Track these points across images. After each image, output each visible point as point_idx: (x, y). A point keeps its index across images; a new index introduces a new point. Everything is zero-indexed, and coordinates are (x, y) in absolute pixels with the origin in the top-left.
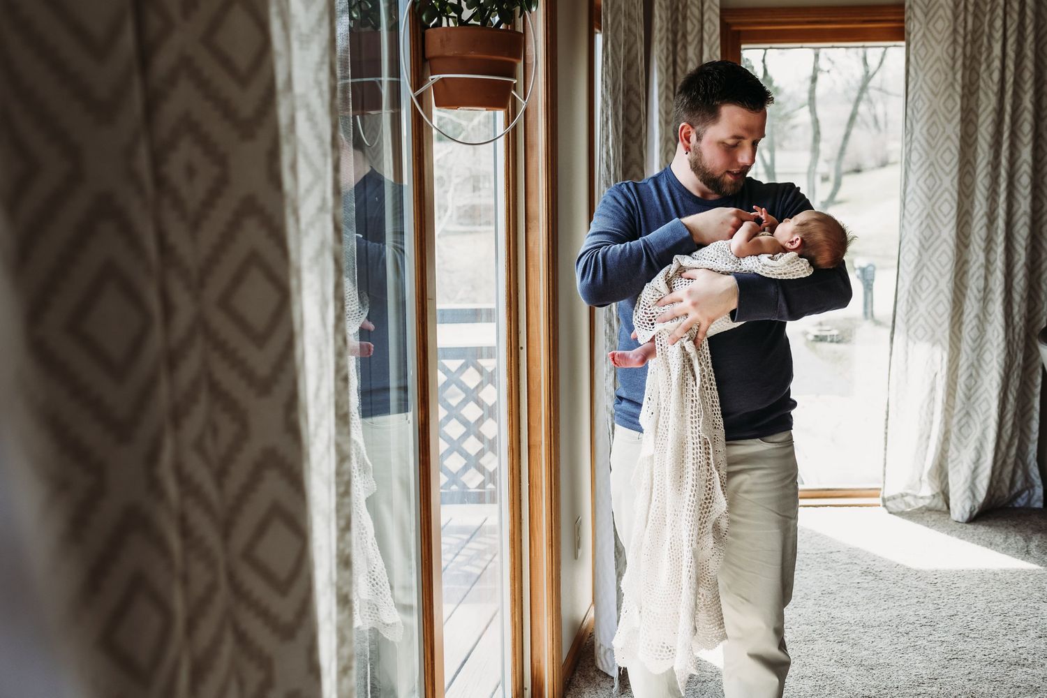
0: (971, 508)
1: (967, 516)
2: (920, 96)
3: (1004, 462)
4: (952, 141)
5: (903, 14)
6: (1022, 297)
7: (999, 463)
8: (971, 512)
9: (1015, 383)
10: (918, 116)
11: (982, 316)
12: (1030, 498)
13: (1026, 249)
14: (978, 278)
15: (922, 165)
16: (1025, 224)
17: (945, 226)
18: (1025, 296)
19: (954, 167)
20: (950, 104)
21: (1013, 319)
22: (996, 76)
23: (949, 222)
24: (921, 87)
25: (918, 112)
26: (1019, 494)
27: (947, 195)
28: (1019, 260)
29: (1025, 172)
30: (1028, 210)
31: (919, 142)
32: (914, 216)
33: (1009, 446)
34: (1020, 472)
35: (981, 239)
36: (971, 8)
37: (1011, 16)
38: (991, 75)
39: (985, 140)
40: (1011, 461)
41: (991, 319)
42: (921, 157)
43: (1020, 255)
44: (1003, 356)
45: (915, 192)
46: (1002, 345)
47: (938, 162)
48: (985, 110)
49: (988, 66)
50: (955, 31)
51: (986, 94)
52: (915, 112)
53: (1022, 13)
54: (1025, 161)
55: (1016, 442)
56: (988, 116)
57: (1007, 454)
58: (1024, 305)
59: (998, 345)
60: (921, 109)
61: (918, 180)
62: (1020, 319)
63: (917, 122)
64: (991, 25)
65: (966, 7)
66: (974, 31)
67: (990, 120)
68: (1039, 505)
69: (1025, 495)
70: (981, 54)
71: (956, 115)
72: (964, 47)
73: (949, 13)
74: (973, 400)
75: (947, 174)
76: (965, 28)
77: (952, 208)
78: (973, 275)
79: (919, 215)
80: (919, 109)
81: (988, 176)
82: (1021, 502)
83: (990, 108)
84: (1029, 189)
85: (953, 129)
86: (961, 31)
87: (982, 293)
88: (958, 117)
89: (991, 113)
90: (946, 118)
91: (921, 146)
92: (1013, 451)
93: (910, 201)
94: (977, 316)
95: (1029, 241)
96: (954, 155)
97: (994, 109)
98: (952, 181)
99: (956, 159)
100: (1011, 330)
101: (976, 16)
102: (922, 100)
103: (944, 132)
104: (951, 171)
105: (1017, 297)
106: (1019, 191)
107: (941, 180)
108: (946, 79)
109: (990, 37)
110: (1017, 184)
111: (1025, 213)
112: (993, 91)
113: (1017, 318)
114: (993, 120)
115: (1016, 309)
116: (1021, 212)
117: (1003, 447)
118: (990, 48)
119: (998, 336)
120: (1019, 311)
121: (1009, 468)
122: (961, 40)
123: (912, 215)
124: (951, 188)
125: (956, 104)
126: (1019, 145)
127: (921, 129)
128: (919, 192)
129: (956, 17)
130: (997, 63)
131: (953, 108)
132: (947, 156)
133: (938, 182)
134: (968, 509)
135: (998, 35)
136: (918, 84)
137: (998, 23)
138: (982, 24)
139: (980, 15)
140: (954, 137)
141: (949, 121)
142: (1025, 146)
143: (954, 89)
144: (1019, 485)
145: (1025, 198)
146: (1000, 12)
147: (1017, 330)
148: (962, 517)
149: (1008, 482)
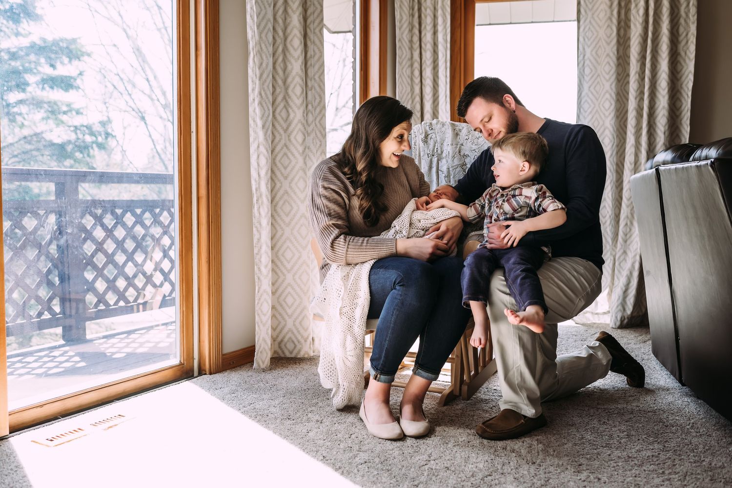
0: (621, 318)
1: (618, 323)
2: (589, 28)
4: (610, 57)
10: (589, 43)
13: (664, 133)
14: (631, 154)
15: (593, 76)
16: (664, 115)
17: (607, 117)
19: (612, 75)
20: (609, 31)
22: (642, 11)
23: (610, 114)
24: (590, 22)
25: (589, 40)
27: (608, 96)
28: (660, 141)
29: (664, 78)
30: (666, 106)
31: (590, 61)
32: (587, 113)
35: (632, 126)
38: (638, 11)
39: (634, 56)
42: (592, 71)
43: (660, 138)
45: (588, 96)
47: (602, 74)
48: (634, 35)
49: (636, 5)
51: (635, 25)
52: (586, 40)
54: (663, 71)
56: (637, 39)
60: (591, 38)
61: (590, 87)
63: (589, 47)
67: (637, 42)
71: (613, 39)
74: (628, 242)
75: (607, 81)
77: (611, 104)
78: (628, 153)
79: (591, 112)
80: (589, 38)
81: (637, 82)
83: (637, 34)
84: (666, 90)
85: (610, 49)
88: (615, 41)
89: (638, 37)
90: (607, 42)
91: (592, 63)
93: (584, 103)
95: (667, 127)
96: (612, 68)
97: (640, 35)
98: (611, 85)
99: (613, 70)
102: (592, 31)
103: (605, 51)
104: (610, 78)
106: (659, 92)
107: (603, 85)
108: (606, 15)
110: (658, 87)
111: (664, 107)
112: (639, 22)
114: (640, 43)
116: (661, 107)
123: (586, 112)
124: (610, 91)
125: (613, 32)
126: (660, 60)
127: (592, 51)
128: (590, 95)
131: (611, 35)
132: (607, 68)
133: (602, 87)
134: (619, 319)
136: (588, 21)
140: (611, 55)
141: (608, 44)
142: (664, 60)
143: (611, 21)
145: (664, 97)
148: (615, 324)
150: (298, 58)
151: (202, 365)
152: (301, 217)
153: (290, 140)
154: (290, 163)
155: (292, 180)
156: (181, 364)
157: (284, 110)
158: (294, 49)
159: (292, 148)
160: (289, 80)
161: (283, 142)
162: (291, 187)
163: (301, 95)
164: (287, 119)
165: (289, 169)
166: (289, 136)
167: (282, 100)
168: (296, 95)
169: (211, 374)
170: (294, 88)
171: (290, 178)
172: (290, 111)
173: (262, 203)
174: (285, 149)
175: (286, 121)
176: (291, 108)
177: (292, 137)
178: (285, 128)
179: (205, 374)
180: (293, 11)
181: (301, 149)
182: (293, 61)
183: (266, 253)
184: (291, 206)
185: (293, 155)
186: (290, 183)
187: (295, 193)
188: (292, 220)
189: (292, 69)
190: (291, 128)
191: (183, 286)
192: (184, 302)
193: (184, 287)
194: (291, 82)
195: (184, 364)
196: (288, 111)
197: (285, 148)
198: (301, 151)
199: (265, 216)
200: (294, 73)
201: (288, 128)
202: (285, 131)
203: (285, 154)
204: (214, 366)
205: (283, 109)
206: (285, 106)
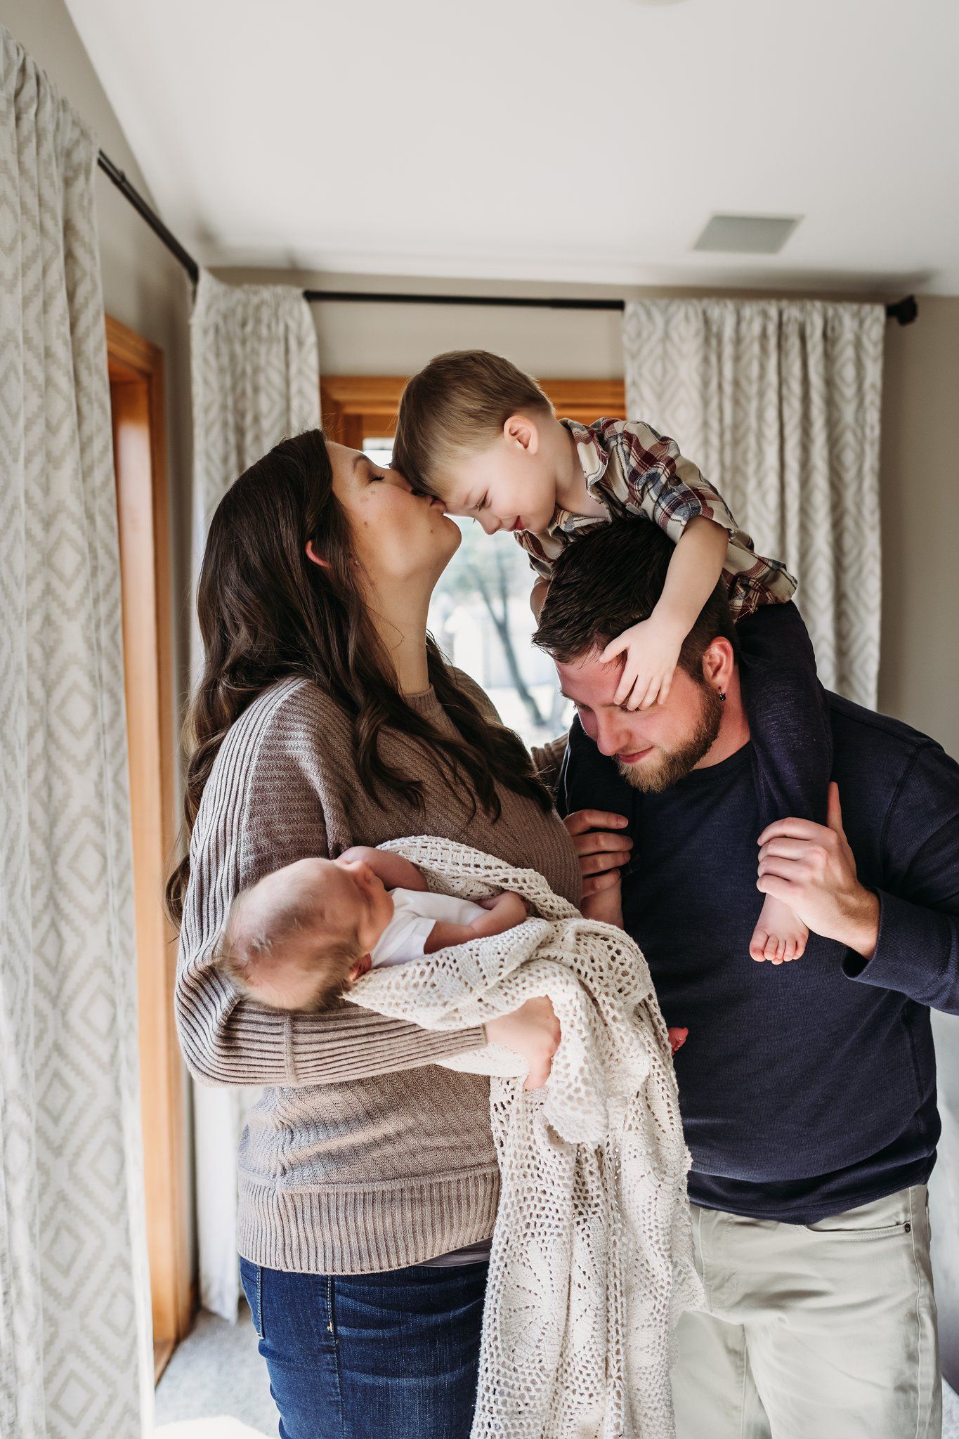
5: (622, 395)
22: (773, 499)
36: (728, 389)
37: (789, 404)
49: (760, 484)
50: (706, 424)
53: (806, 399)
64: (760, 417)
65: (720, 387)
66: (736, 426)
70: (746, 462)
72: (722, 451)
73: (695, 396)
76: (721, 420)
86: (715, 424)
101: (736, 402)
109: (760, 435)
118: (760, 451)
122: (715, 440)
129: (706, 403)
130: (772, 480)
135: (772, 432)
137: (771, 414)
138: (746, 414)
139: (743, 400)
146: (772, 396)
150: (88, 761)
152: (113, 1267)
153: (66, 1025)
154: (69, 1099)
155: (77, 1155)
157: (52, 935)
158: (72, 731)
159: (74, 1050)
160: (60, 831)
161: (49, 1040)
162: (74, 1178)
163: (99, 880)
164: (58, 962)
165: (67, 1119)
166: (64, 1014)
167: (46, 906)
168: (83, 879)
170: (76, 856)
171: (69, 1151)
172: (66, 930)
174: (56, 1061)
175: (53, 969)
176: (69, 922)
177: (74, 1017)
178: (54, 992)
180: (66, 611)
181: (104, 1051)
182: (69, 770)
184: (77, 1238)
185: (78, 1071)
186: (72, 1164)
187: (88, 1194)
188: (81, 1283)
189: (68, 795)
190: (69, 987)
194: (68, 837)
196: (59, 935)
197: (55, 1055)
198: (106, 1058)
200: (74, 808)
201: (60, 989)
202: (54, 1001)
203: (57, 1075)
205: (48, 932)
206: (54, 925)
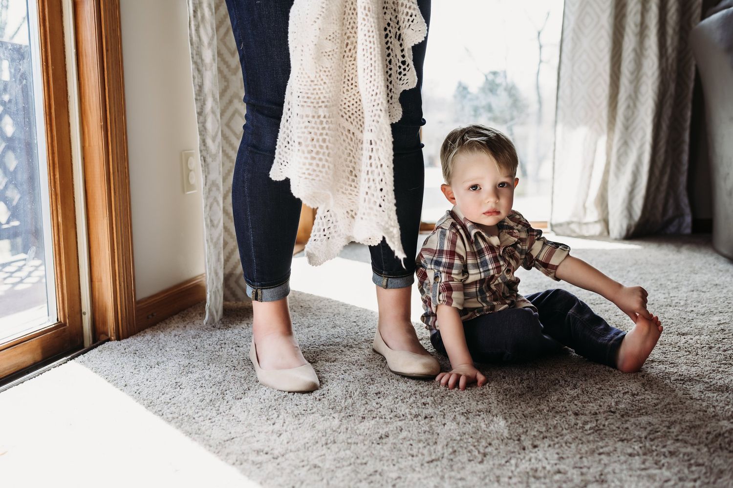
1: (624, 233)
3: (658, 188)
6: (674, 30)
7: (653, 188)
8: (628, 230)
9: (668, 111)
11: (638, 50)
12: (680, 225)
14: (635, 14)
18: (677, 29)
21: (666, 50)
26: (670, 222)
33: (662, 173)
34: (671, 201)
40: (663, 188)
41: (646, 53)
44: (657, 84)
46: (657, 74)
55: (668, 170)
57: (660, 182)
58: (676, 39)
59: (653, 74)
62: (673, 51)
68: (688, 231)
69: (676, 222)
74: (630, 129)
78: (631, 12)
82: (672, 229)
87: (638, 28)
92: (666, 179)
94: (635, 50)
100: (664, 60)
105: (670, 31)
113: (670, 50)
115: (669, 41)
117: (657, 172)
119: (653, 66)
120: (672, 43)
121: (662, 195)
134: (625, 227)
144: (670, 212)
147: (670, 61)
148: (620, 235)
149: (660, 208)
151: (99, 325)
156: (59, 325)
169: (119, 339)
173: (203, 17)
179: (109, 340)
183: (213, 112)
191: (54, 175)
192: (59, 207)
193: (57, 176)
195: (65, 324)
199: (210, 44)
204: (125, 324)
